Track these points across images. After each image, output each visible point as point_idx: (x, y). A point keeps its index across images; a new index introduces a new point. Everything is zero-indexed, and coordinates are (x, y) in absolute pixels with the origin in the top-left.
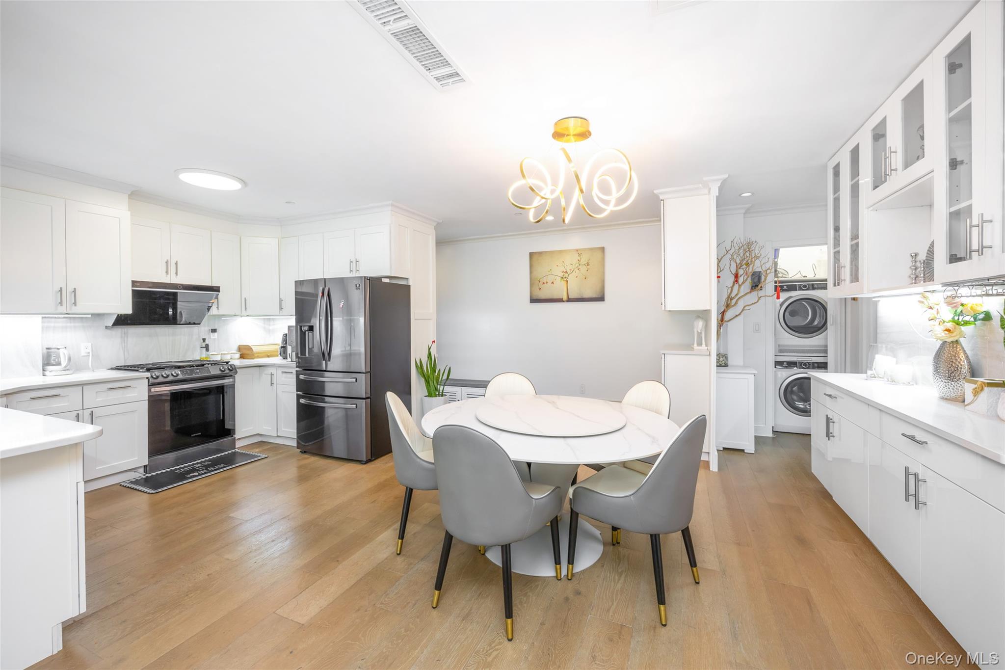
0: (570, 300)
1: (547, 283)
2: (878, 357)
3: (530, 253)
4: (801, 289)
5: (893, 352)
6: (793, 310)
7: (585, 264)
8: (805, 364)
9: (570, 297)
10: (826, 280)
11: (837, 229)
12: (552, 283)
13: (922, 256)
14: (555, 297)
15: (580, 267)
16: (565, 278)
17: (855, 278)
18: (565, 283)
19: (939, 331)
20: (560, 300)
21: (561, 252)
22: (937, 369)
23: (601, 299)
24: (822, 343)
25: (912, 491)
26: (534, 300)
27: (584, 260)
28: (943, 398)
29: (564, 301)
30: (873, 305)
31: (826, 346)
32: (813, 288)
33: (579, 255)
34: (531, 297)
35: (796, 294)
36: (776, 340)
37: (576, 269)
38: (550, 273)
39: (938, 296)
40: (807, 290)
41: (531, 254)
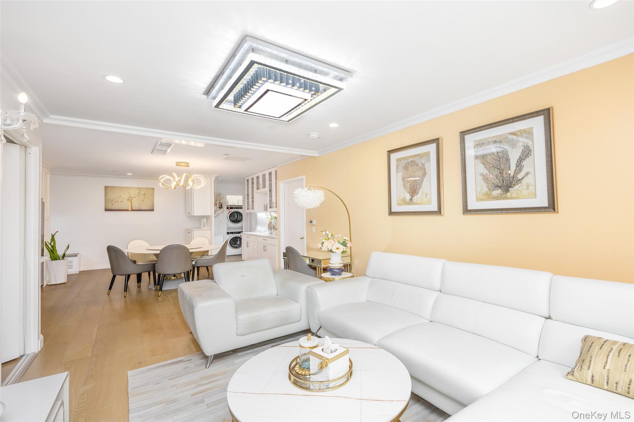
0: (132, 210)
1: (117, 202)
2: (257, 227)
3: (105, 186)
4: (234, 209)
5: (260, 226)
6: (231, 215)
7: (143, 195)
8: (236, 233)
9: (133, 209)
10: (242, 206)
11: (248, 195)
12: (121, 202)
13: (266, 205)
14: (123, 209)
15: (139, 196)
16: (130, 200)
17: (253, 208)
18: (130, 202)
19: (269, 220)
20: (128, 210)
21: (128, 188)
22: (268, 229)
23: (153, 210)
24: (241, 225)
25: (265, 249)
26: (106, 210)
27: (142, 192)
28: (270, 234)
29: (129, 211)
30: (256, 215)
31: (242, 226)
32: (238, 208)
33: (139, 190)
34: (105, 208)
35: (233, 210)
36: (227, 225)
37: (138, 197)
38: (120, 197)
39: (268, 214)
40: (237, 209)
41: (106, 188)
